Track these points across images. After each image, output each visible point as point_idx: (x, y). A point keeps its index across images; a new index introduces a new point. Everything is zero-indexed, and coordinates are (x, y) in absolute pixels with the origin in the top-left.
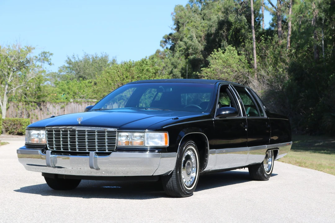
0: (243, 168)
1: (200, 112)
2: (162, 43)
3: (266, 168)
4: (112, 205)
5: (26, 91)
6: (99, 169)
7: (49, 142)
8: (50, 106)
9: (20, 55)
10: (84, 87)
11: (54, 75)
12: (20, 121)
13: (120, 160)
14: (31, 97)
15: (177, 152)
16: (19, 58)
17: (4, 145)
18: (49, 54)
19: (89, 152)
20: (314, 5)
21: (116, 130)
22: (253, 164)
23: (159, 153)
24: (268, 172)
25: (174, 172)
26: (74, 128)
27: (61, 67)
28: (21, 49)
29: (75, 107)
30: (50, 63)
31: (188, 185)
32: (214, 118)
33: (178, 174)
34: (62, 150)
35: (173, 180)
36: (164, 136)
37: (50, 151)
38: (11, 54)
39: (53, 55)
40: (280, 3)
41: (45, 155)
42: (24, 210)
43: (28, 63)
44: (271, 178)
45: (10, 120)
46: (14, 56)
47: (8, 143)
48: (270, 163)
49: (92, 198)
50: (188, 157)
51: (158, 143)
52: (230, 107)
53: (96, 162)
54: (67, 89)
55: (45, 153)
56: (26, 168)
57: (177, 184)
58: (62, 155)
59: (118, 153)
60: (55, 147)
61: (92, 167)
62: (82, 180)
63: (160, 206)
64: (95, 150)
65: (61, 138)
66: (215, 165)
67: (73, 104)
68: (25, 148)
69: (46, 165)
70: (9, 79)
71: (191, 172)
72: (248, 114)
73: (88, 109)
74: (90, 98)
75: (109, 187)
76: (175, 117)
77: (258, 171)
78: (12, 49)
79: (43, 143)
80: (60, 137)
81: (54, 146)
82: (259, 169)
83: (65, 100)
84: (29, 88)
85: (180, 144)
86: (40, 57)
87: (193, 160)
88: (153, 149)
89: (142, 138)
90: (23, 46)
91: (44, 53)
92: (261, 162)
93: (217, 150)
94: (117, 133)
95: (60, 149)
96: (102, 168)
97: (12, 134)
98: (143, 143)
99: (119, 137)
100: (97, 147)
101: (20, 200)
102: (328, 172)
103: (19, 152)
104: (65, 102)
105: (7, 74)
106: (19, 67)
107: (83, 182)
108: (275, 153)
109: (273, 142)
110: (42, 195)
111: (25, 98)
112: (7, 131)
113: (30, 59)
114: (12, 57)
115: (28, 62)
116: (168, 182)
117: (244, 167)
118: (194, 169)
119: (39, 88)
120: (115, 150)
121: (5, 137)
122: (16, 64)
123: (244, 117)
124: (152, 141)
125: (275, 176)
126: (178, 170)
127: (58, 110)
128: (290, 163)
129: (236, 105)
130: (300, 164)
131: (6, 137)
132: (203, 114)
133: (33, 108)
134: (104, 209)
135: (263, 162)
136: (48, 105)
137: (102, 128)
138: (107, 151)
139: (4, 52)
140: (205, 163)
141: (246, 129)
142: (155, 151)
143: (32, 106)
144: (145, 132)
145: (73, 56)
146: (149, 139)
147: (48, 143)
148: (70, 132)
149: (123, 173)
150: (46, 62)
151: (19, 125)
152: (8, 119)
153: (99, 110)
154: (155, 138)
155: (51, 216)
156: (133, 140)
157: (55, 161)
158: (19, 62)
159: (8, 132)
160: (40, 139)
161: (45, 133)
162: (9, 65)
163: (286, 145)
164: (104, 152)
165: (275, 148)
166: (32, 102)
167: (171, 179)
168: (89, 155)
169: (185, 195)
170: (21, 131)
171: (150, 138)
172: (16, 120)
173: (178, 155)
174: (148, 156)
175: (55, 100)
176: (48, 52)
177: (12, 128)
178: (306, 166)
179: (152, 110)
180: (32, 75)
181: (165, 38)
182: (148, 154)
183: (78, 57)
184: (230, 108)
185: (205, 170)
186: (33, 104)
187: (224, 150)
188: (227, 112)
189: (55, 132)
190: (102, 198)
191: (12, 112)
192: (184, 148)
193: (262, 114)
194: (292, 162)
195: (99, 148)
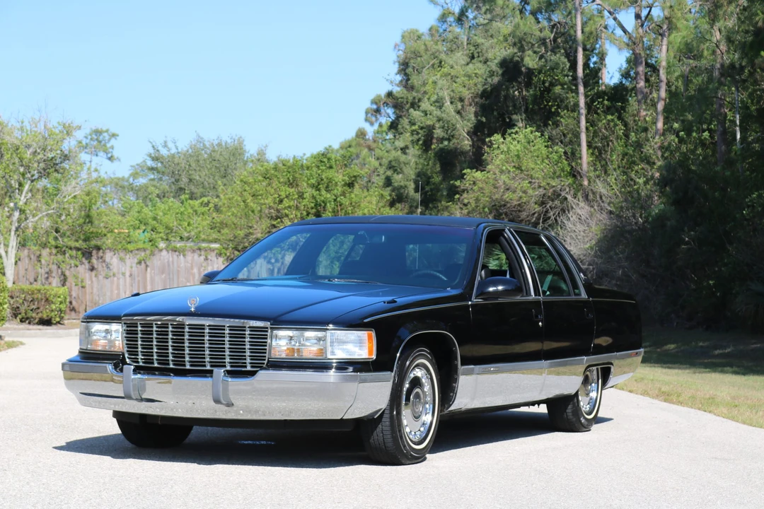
0: (537, 405)
1: (443, 287)
2: (369, 115)
3: (584, 404)
4: (258, 478)
5: (59, 222)
6: (233, 404)
7: (128, 347)
8: (112, 258)
9: (48, 143)
10: (191, 215)
11: (120, 186)
12: (45, 294)
13: (275, 386)
14: (69, 237)
15: (392, 371)
16: (44, 150)
17: (14, 349)
18: (109, 135)
19: (212, 370)
20: (718, 33)
21: (268, 324)
22: (557, 395)
23: (356, 374)
24: (590, 413)
25: (387, 412)
26: (179, 319)
27: (137, 165)
28: (50, 128)
29: (171, 259)
30: (112, 156)
31: (416, 439)
32: (471, 301)
33: (395, 417)
34: (156, 365)
35: (385, 428)
36: (367, 338)
37: (132, 367)
38: (28, 140)
39: (117, 137)
40: (642, 26)
41: (121, 374)
42: (81, 487)
43: (64, 160)
44: (595, 427)
45: (22, 291)
46: (35, 145)
47: (22, 344)
48: (593, 395)
49: (218, 465)
50: (416, 382)
51: (354, 353)
52: (508, 276)
53: (226, 390)
54: (150, 220)
55: (121, 370)
56: (80, 400)
57: (393, 437)
58: (155, 374)
59: (271, 372)
60: (142, 359)
61: (217, 401)
62: (194, 427)
63: (356, 481)
64: (225, 366)
65: (154, 340)
66: (473, 399)
67: (164, 253)
68: (79, 359)
69: (123, 395)
70: (22, 198)
71: (421, 413)
72: (548, 290)
73: (209, 278)
74: (204, 241)
75: (250, 442)
76: (390, 298)
77: (567, 411)
78: (29, 128)
79: (116, 350)
80: (152, 338)
81: (140, 357)
82: (570, 407)
83: (148, 245)
84: (67, 215)
85: (398, 355)
86: (88, 141)
87: (427, 388)
88: (343, 366)
89: (322, 342)
90: (54, 122)
91: (98, 132)
92: (573, 392)
93: (477, 368)
94: (270, 331)
95: (153, 363)
96: (239, 402)
97: (27, 322)
98: (322, 351)
99: (274, 340)
100: (228, 360)
101: (69, 466)
102: (725, 414)
103: (67, 368)
104: (147, 249)
105: (17, 186)
106: (44, 170)
107: (196, 430)
108: (605, 374)
109: (599, 350)
110: (114, 457)
111: (56, 239)
112: (15, 316)
113: (70, 151)
114: (28, 147)
115: (66, 157)
116: (375, 434)
117: (539, 403)
118: (427, 406)
119: (88, 216)
120: (264, 366)
121: (13, 330)
122: (39, 163)
123: (537, 297)
124: (341, 349)
125: (606, 423)
126: (395, 407)
127: (131, 267)
128: (645, 393)
129: (520, 272)
130: (666, 397)
131: (15, 329)
132: (448, 292)
133: (73, 262)
134: (242, 486)
135: (577, 393)
136: (108, 256)
137: (237, 320)
138: (249, 368)
139: (11, 136)
140: (451, 394)
141: (540, 324)
142: (347, 369)
143: (71, 257)
144: (327, 329)
145: (165, 142)
146: (335, 344)
147: (126, 349)
148: (173, 328)
149: (280, 412)
150: (101, 154)
151: (43, 301)
152: (19, 288)
153: (232, 280)
154: (347, 342)
155: (136, 498)
156: (303, 345)
157: (141, 388)
158: (45, 158)
159: (20, 316)
160: (110, 341)
161: (121, 330)
162: (22, 166)
163: (630, 356)
164: (243, 369)
165: (603, 364)
166: (71, 249)
167: (380, 426)
168: (212, 377)
169: (409, 459)
170: (48, 316)
171: (339, 342)
172: (36, 289)
173: (395, 377)
174: (332, 380)
175: (125, 244)
176: (107, 131)
177: (27, 308)
178: (679, 402)
179: (342, 282)
180: (74, 187)
181: (376, 103)
182: (332, 375)
183: (175, 143)
184: (507, 280)
185: (452, 408)
186: (74, 253)
187: (492, 367)
188: (500, 288)
189: (142, 327)
190: (238, 464)
191: (26, 270)
192: (408, 363)
193: (577, 291)
194: (650, 393)
195: (232, 361)
